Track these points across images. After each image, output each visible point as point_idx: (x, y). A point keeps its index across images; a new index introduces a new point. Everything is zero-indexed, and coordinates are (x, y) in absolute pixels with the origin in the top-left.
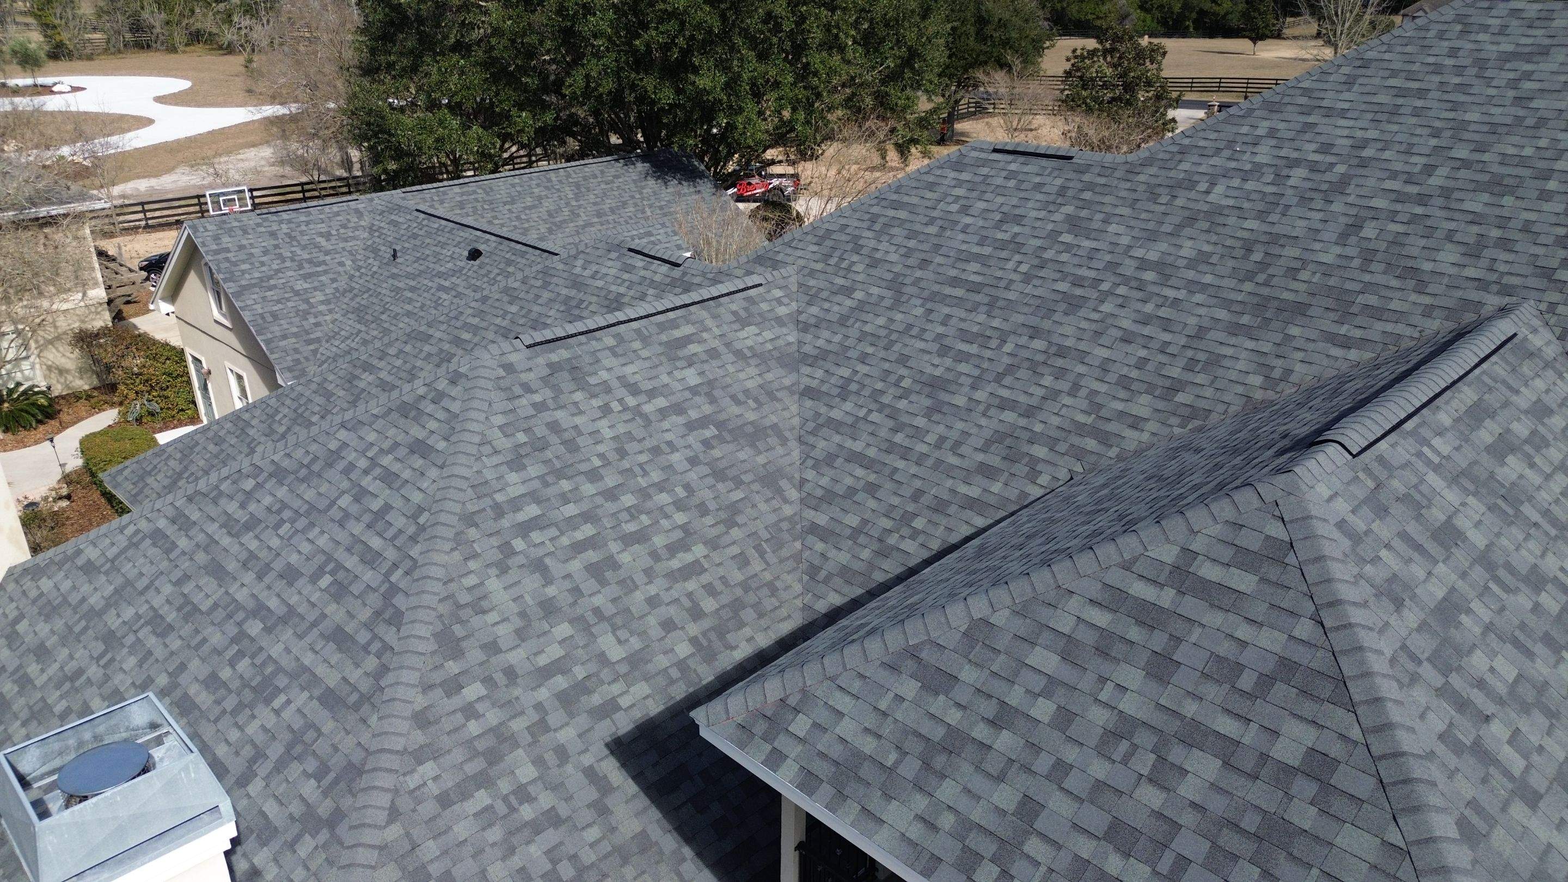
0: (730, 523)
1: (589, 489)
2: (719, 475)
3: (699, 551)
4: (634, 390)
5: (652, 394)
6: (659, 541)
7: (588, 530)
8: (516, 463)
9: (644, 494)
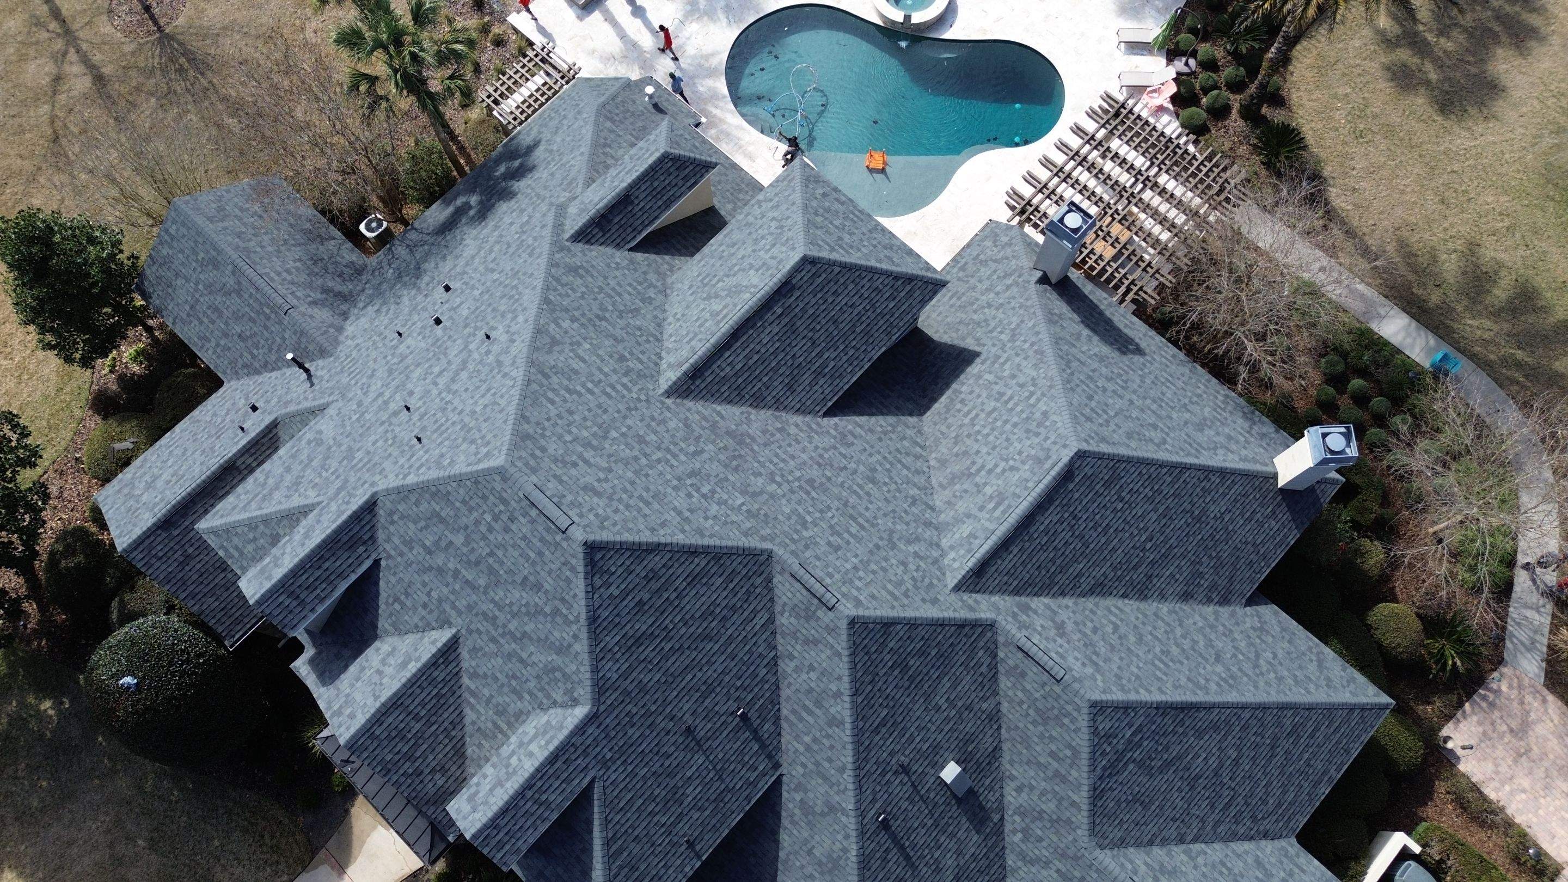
0: (956, 437)
1: (1015, 419)
2: (965, 453)
3: (967, 421)
4: (1012, 469)
5: (1004, 471)
6: (983, 415)
7: (1010, 405)
8: (1045, 414)
9: (993, 429)
